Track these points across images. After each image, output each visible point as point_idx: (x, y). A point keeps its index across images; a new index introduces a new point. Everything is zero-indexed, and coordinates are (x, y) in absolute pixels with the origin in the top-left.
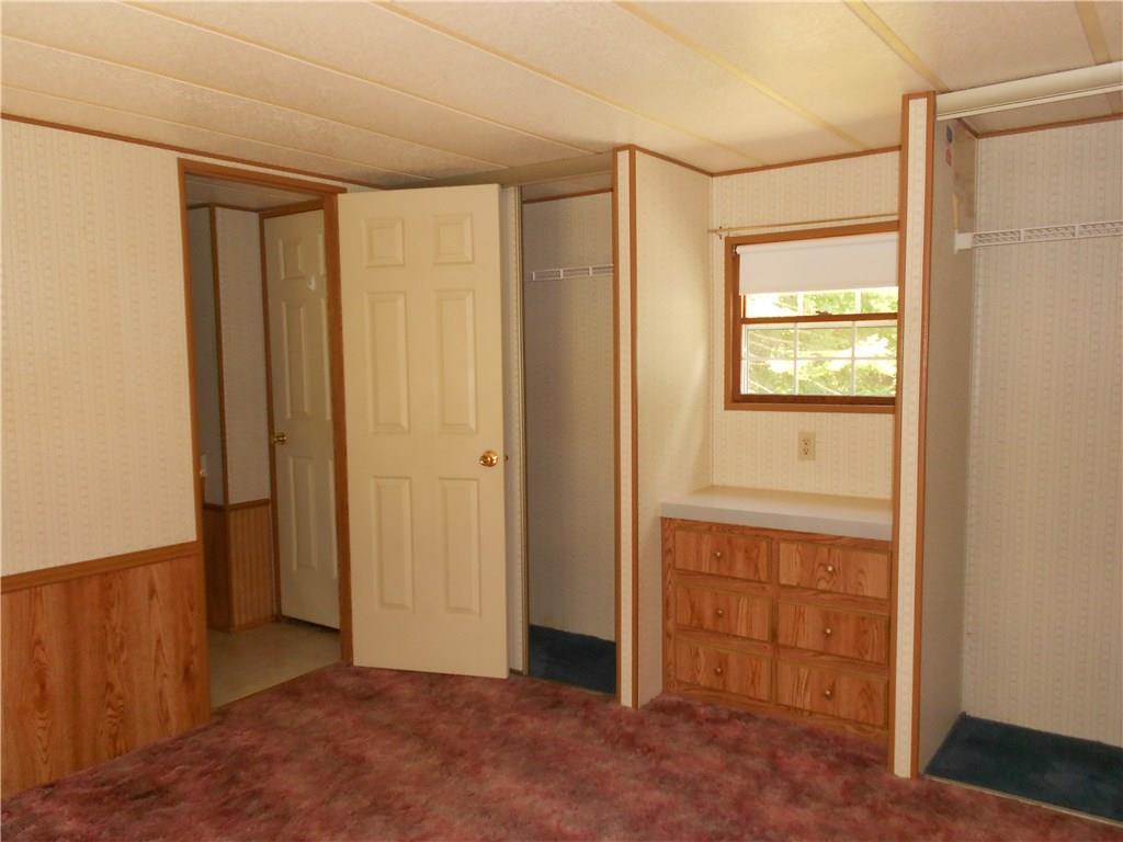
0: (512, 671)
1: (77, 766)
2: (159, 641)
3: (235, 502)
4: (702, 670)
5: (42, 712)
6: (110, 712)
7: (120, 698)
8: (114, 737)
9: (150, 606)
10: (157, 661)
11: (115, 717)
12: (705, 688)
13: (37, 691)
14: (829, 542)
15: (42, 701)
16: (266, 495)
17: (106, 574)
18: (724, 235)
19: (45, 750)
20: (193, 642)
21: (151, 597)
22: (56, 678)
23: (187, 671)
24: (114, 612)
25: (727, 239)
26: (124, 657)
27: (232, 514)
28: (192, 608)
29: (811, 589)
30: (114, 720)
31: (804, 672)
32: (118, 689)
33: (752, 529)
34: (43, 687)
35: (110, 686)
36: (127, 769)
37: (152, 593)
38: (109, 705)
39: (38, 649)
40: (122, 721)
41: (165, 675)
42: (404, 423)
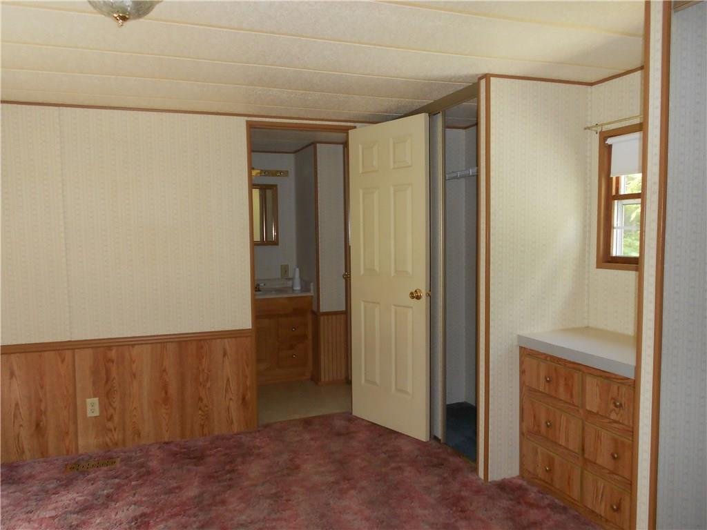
0: (434, 437)
1: (183, 436)
2: (228, 380)
3: (324, 311)
4: (540, 466)
5: (166, 405)
6: (200, 412)
7: (206, 406)
8: (202, 426)
9: (223, 361)
10: (226, 391)
11: (203, 416)
12: (540, 479)
13: (163, 394)
14: (619, 381)
15: (166, 400)
16: (343, 309)
17: (200, 340)
18: (599, 130)
19: (167, 425)
20: (248, 384)
21: (224, 356)
22: (173, 389)
23: (244, 399)
24: (204, 360)
25: (601, 133)
26: (208, 385)
27: (322, 318)
28: (248, 365)
29: (606, 418)
30: (203, 418)
31: (601, 484)
32: (205, 401)
33: (570, 362)
34: (166, 393)
35: (201, 399)
36: (201, 443)
37: (225, 354)
38: (200, 409)
39: (164, 374)
40: (207, 418)
41: (231, 399)
42: (377, 269)
